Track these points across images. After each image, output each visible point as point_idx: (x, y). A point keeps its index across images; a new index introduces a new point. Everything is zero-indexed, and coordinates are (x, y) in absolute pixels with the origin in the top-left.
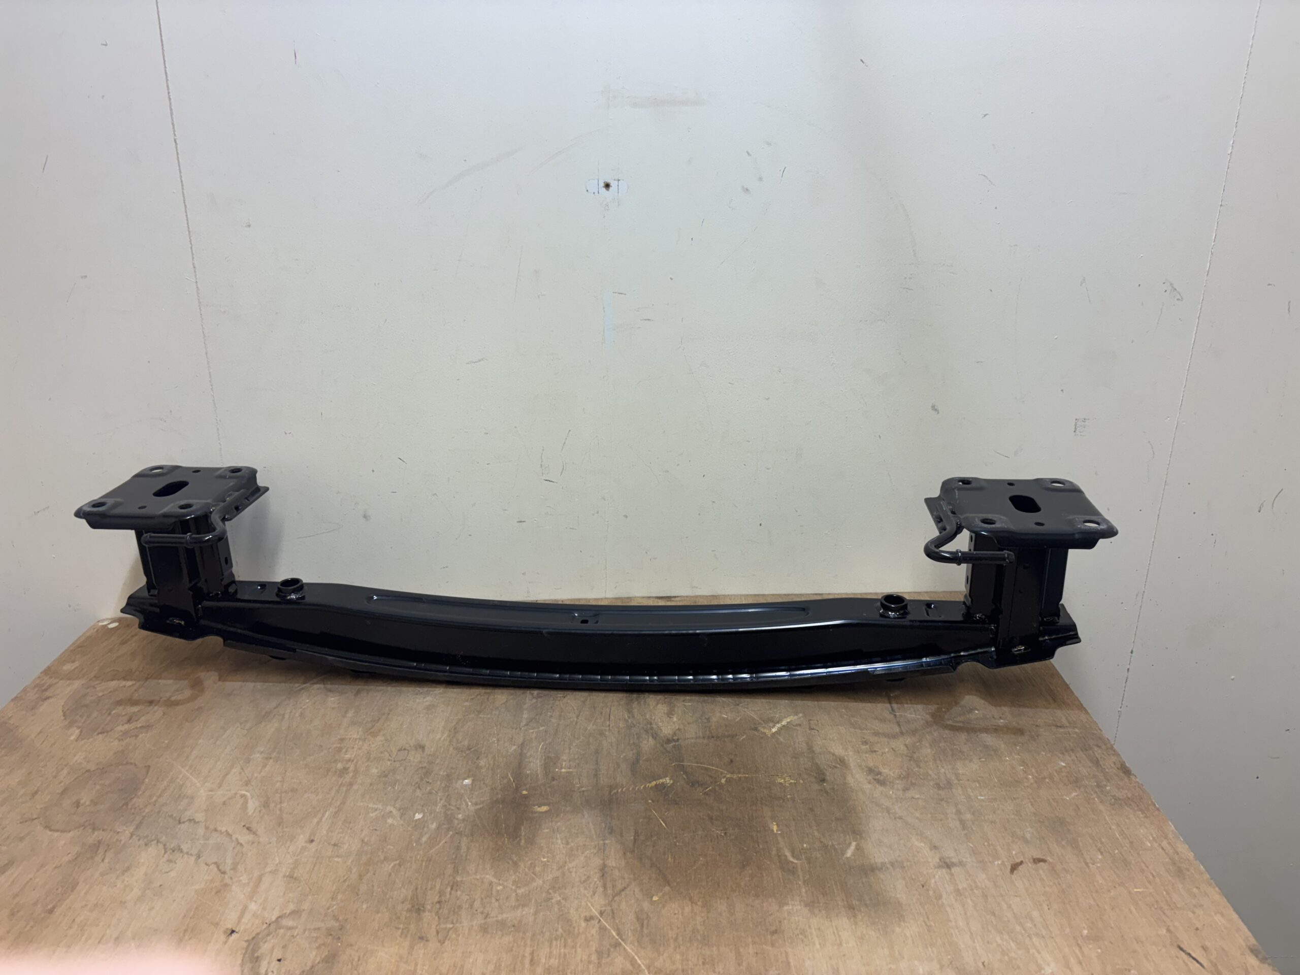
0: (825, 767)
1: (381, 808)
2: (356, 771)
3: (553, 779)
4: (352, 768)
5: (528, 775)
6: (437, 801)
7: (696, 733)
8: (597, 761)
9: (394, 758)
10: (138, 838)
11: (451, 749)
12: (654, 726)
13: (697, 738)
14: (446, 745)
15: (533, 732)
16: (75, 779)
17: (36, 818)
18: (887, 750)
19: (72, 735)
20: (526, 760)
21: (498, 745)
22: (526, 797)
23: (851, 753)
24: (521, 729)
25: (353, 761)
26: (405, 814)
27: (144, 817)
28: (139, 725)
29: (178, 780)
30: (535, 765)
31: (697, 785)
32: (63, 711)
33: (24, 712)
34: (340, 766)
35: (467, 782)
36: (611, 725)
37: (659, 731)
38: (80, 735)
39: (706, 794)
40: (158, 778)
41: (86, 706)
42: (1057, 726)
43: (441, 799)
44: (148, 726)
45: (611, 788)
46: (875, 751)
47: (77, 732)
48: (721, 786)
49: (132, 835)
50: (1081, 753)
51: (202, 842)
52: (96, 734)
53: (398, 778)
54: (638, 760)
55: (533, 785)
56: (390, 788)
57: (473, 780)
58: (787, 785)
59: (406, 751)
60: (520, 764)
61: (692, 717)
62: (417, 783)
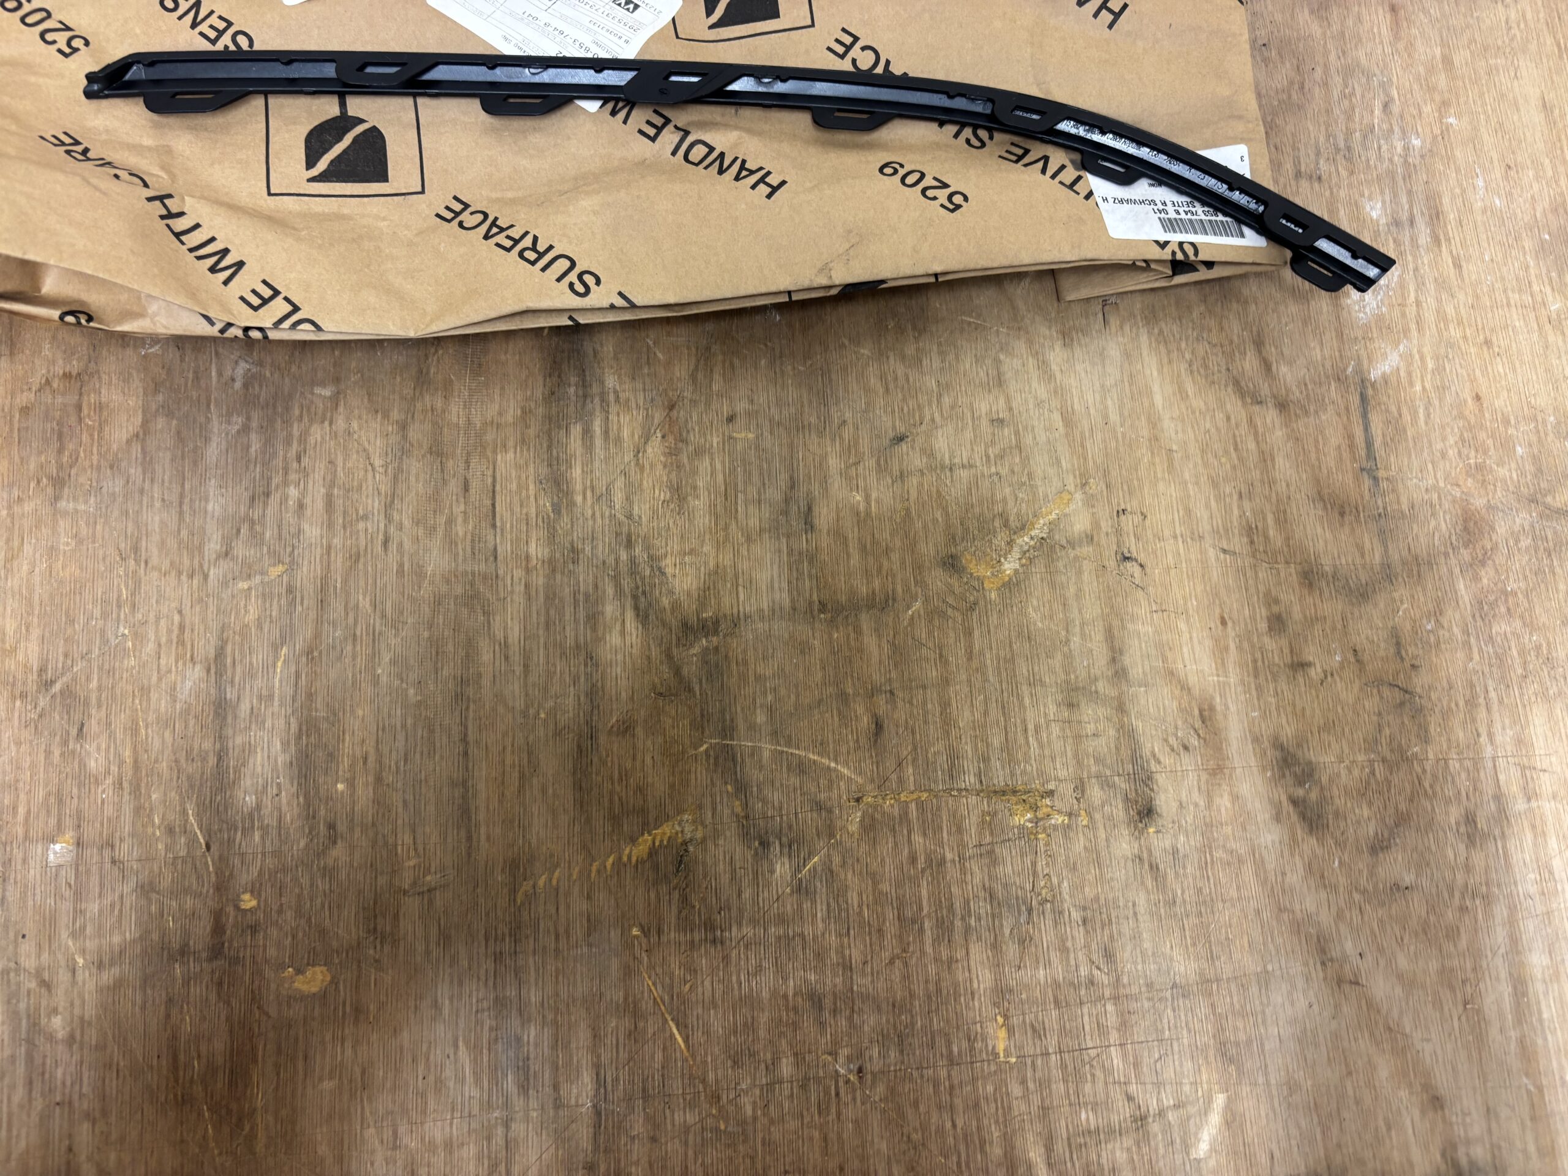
13: (774, 612)
15: (250, 589)
20: (239, 740)
24: (206, 577)
35: (59, 851)
57: (79, 844)
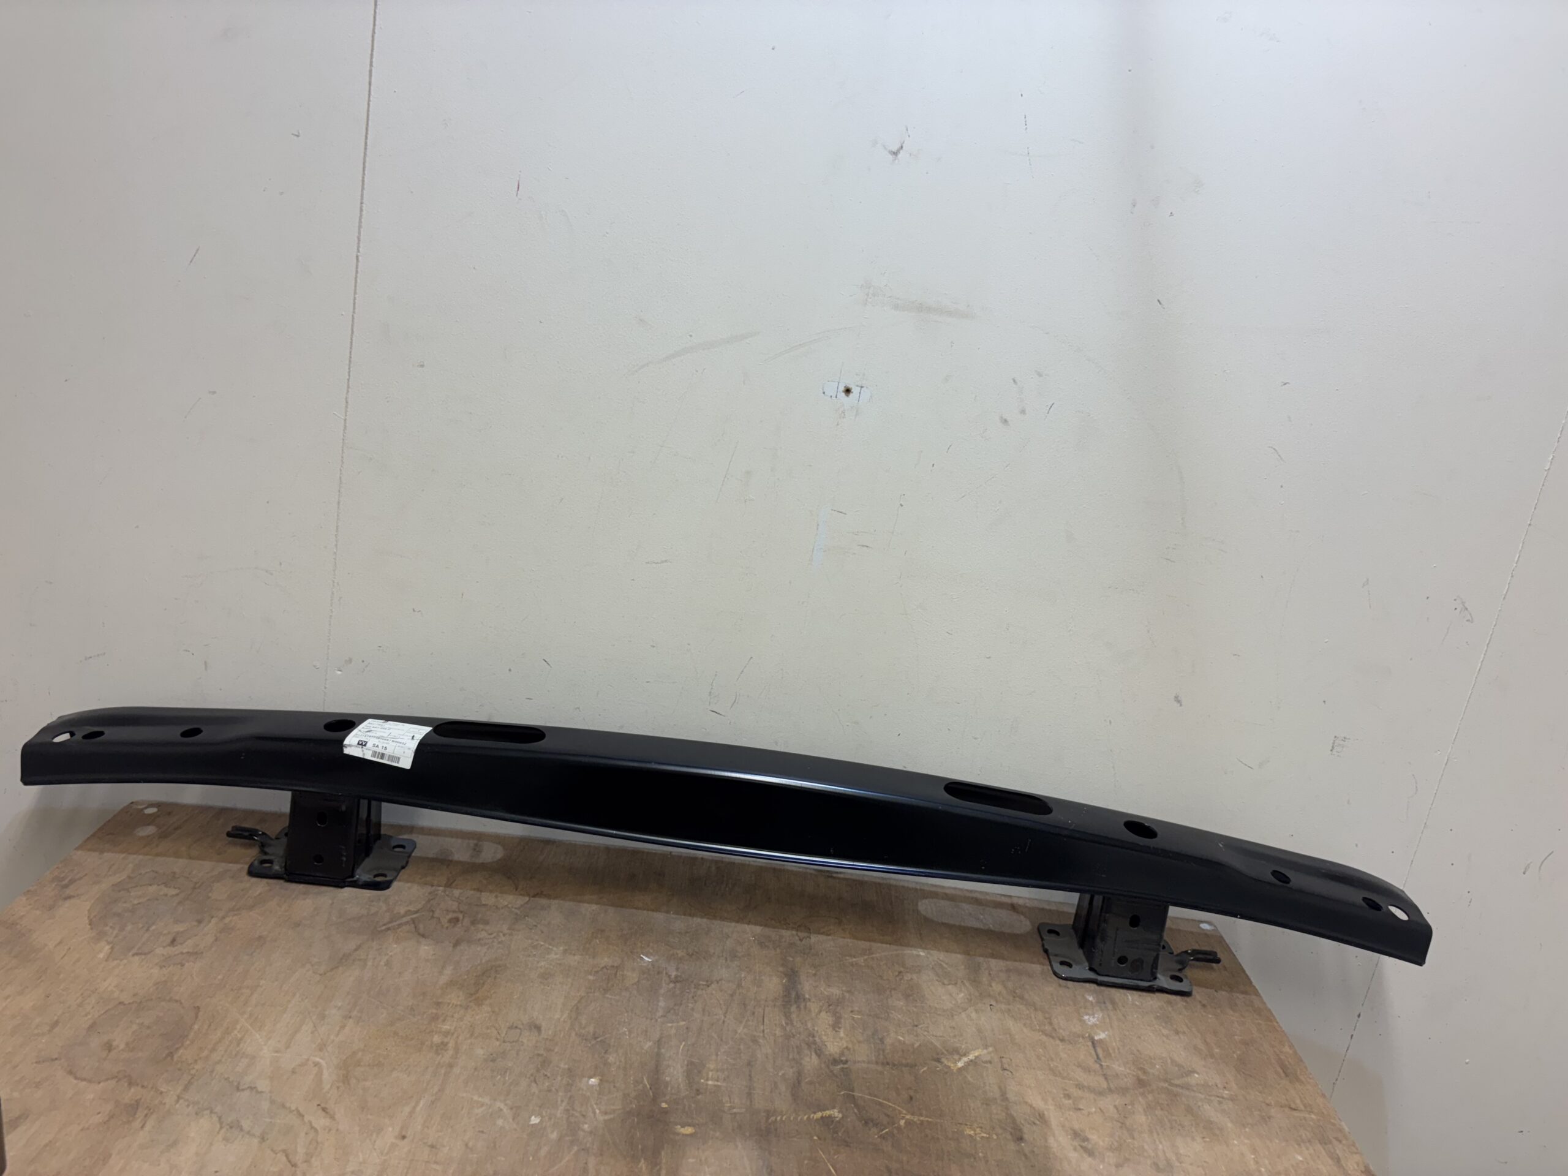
0: (1022, 1122)
1: (489, 1103)
2: (457, 1050)
3: (698, 1092)
4: (451, 1045)
5: (667, 1084)
6: (557, 1101)
7: (868, 1056)
8: (750, 1076)
9: (504, 1038)
10: (186, 1103)
11: (573, 1034)
12: (817, 1039)
14: (567, 1029)
16: (105, 1012)
17: (56, 1059)
18: (1094, 1110)
19: (100, 951)
21: (629, 1037)
22: (665, 1112)
23: (1052, 1108)
25: (453, 1034)
26: (518, 1115)
27: (193, 1076)
28: (185, 951)
29: (236, 1032)
30: (675, 1073)
31: (871, 1124)
32: (88, 917)
33: (38, 912)
34: (437, 1039)
36: (766, 1032)
37: (824, 1047)
38: (111, 953)
39: (883, 1137)
40: (210, 1025)
41: (119, 915)
42: (1291, 1108)
43: (562, 1101)
44: (196, 953)
45: (769, 1114)
46: (1080, 1109)
47: (107, 948)
48: (899, 1128)
49: (179, 1098)
50: (1319, 1147)
51: (268, 1120)
52: (130, 954)
53: (510, 1065)
54: (799, 1082)
55: (675, 1097)
56: (499, 1077)
58: (978, 1139)
59: (518, 1031)
60: (657, 1066)
61: (863, 1034)
62: (532, 1075)
